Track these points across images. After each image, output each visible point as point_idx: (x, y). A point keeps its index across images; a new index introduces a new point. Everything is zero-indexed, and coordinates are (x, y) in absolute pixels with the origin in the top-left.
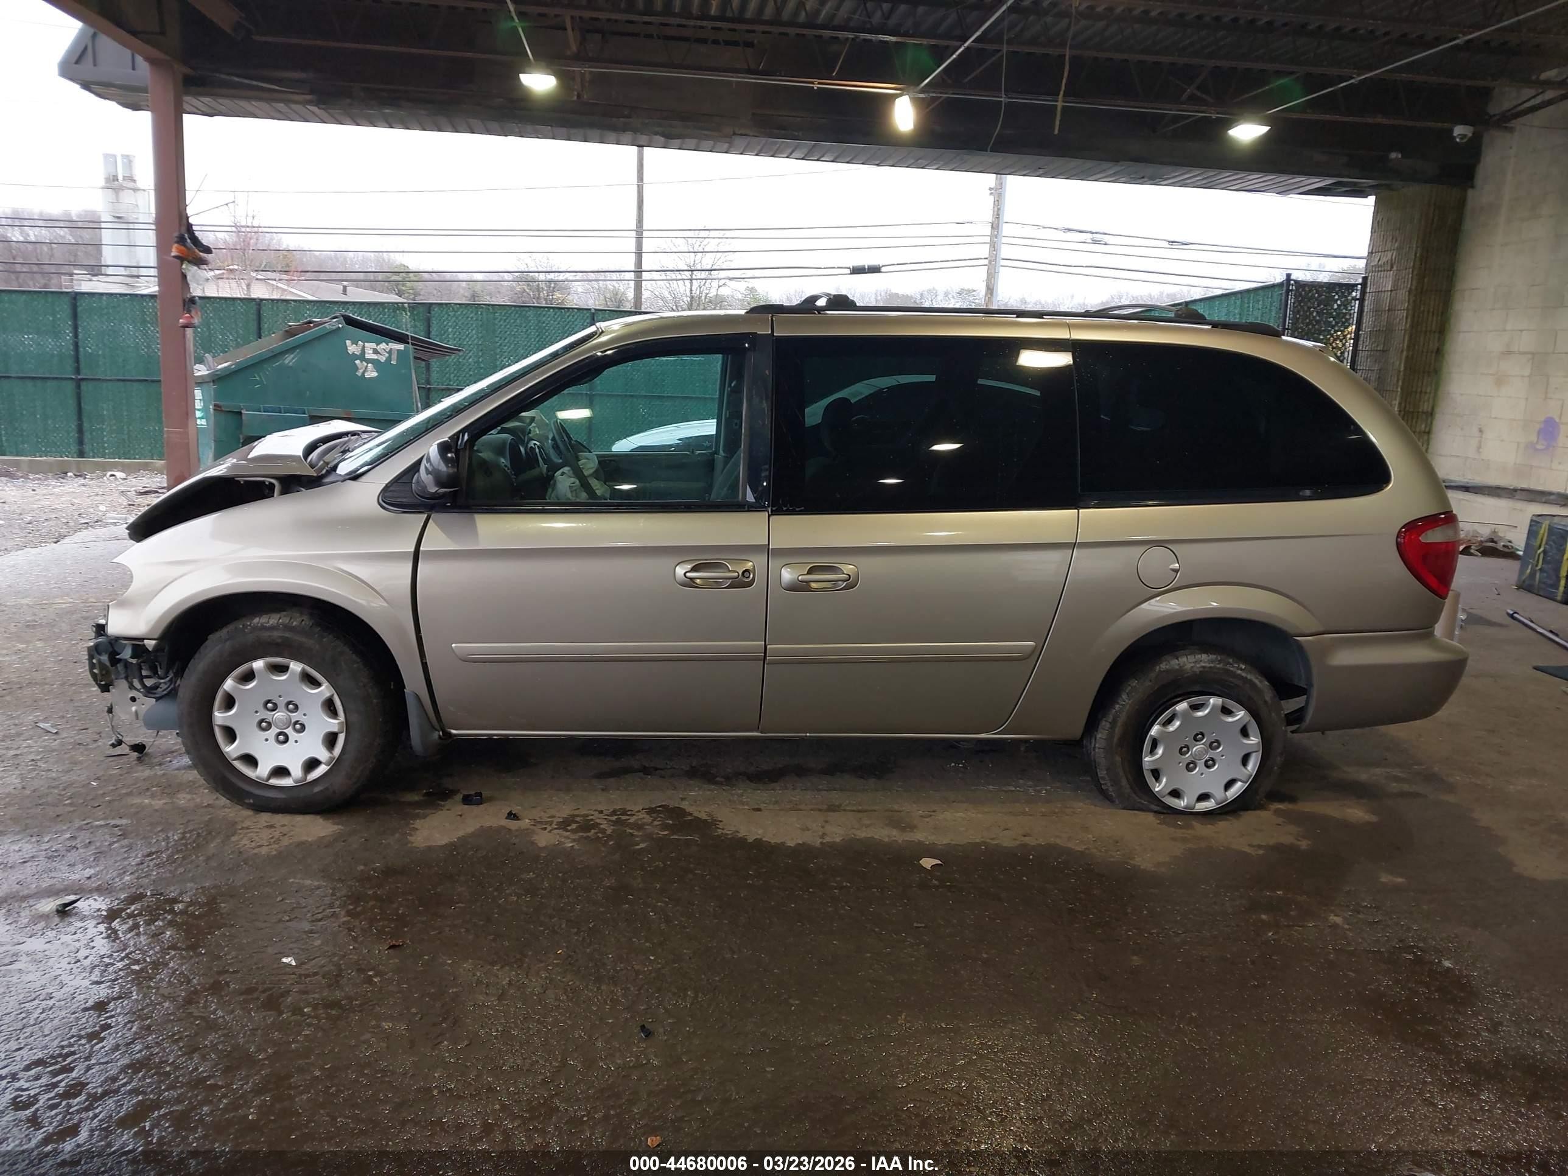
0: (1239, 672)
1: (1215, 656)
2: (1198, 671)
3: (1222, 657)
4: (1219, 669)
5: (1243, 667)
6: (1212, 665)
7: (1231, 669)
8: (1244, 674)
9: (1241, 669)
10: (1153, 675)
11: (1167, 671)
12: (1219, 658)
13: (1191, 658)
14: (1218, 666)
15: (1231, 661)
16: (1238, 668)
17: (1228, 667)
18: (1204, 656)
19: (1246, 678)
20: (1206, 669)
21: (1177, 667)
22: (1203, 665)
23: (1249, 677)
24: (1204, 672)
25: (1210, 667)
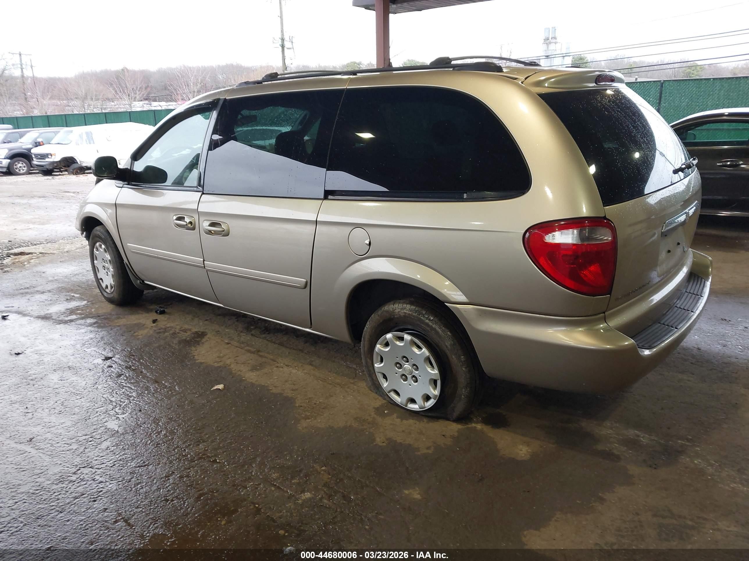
0: (427, 321)
1: (415, 308)
2: (402, 314)
3: (419, 309)
4: (414, 316)
5: (432, 318)
6: (410, 313)
7: (422, 318)
8: (430, 324)
9: (430, 320)
10: (380, 312)
11: (387, 312)
12: (417, 309)
13: (400, 306)
14: (414, 314)
15: (424, 312)
16: (427, 318)
17: (420, 316)
18: (408, 307)
19: (432, 326)
20: (407, 315)
21: (392, 310)
22: (405, 311)
23: (434, 326)
24: (406, 316)
25: (409, 314)
